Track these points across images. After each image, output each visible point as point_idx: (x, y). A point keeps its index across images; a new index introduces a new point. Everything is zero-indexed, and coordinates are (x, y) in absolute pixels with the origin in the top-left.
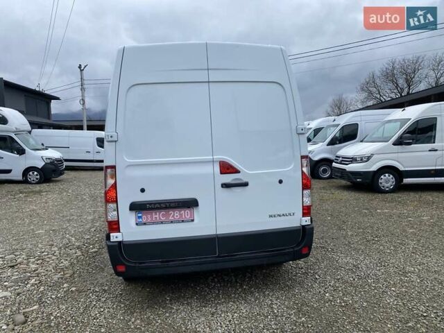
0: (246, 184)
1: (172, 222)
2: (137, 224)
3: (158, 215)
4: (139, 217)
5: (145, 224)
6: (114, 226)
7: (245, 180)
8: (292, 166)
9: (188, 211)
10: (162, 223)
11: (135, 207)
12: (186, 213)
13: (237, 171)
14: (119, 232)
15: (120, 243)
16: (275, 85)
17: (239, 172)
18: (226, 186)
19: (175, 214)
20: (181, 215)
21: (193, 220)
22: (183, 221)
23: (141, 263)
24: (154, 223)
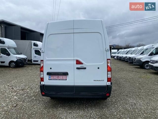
0: (85, 68)
1: (59, 80)
2: (49, 79)
3: (55, 77)
4: (50, 77)
5: (51, 80)
6: (42, 80)
7: (85, 67)
8: (103, 62)
9: (65, 76)
10: (56, 80)
11: (49, 74)
12: (64, 77)
13: (82, 64)
14: (43, 81)
15: (43, 85)
16: (98, 33)
17: (83, 64)
18: (78, 68)
19: (61, 77)
20: (63, 78)
21: (66, 80)
22: (63, 80)
23: (49, 92)
24: (54, 80)
